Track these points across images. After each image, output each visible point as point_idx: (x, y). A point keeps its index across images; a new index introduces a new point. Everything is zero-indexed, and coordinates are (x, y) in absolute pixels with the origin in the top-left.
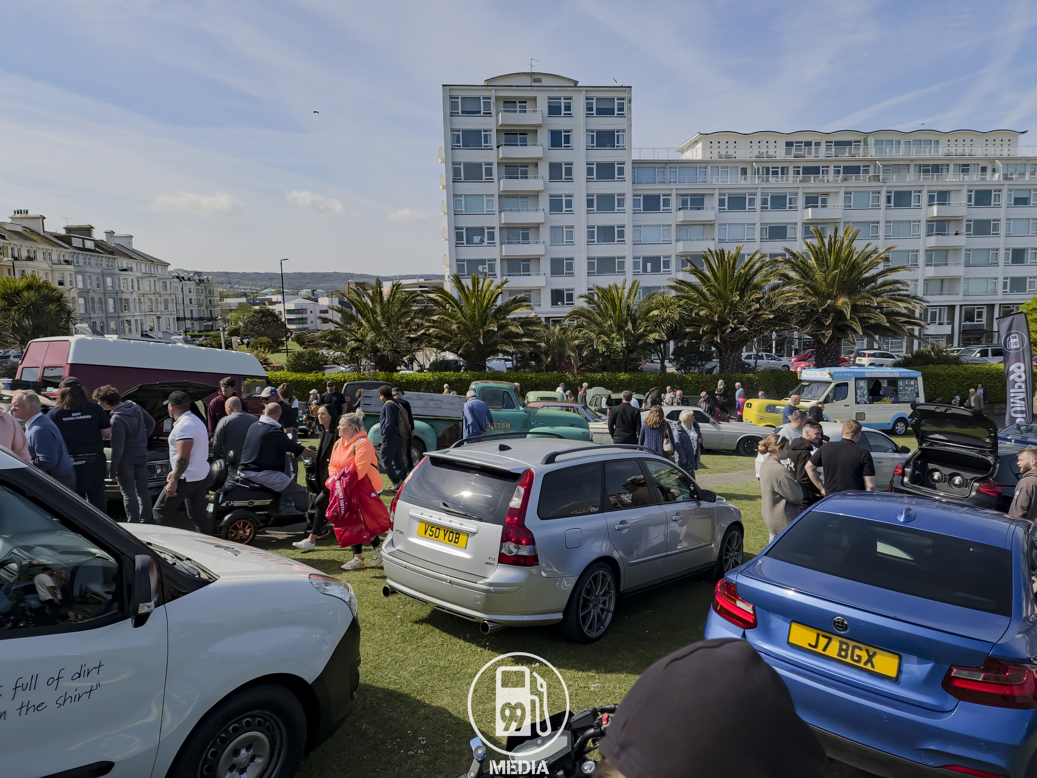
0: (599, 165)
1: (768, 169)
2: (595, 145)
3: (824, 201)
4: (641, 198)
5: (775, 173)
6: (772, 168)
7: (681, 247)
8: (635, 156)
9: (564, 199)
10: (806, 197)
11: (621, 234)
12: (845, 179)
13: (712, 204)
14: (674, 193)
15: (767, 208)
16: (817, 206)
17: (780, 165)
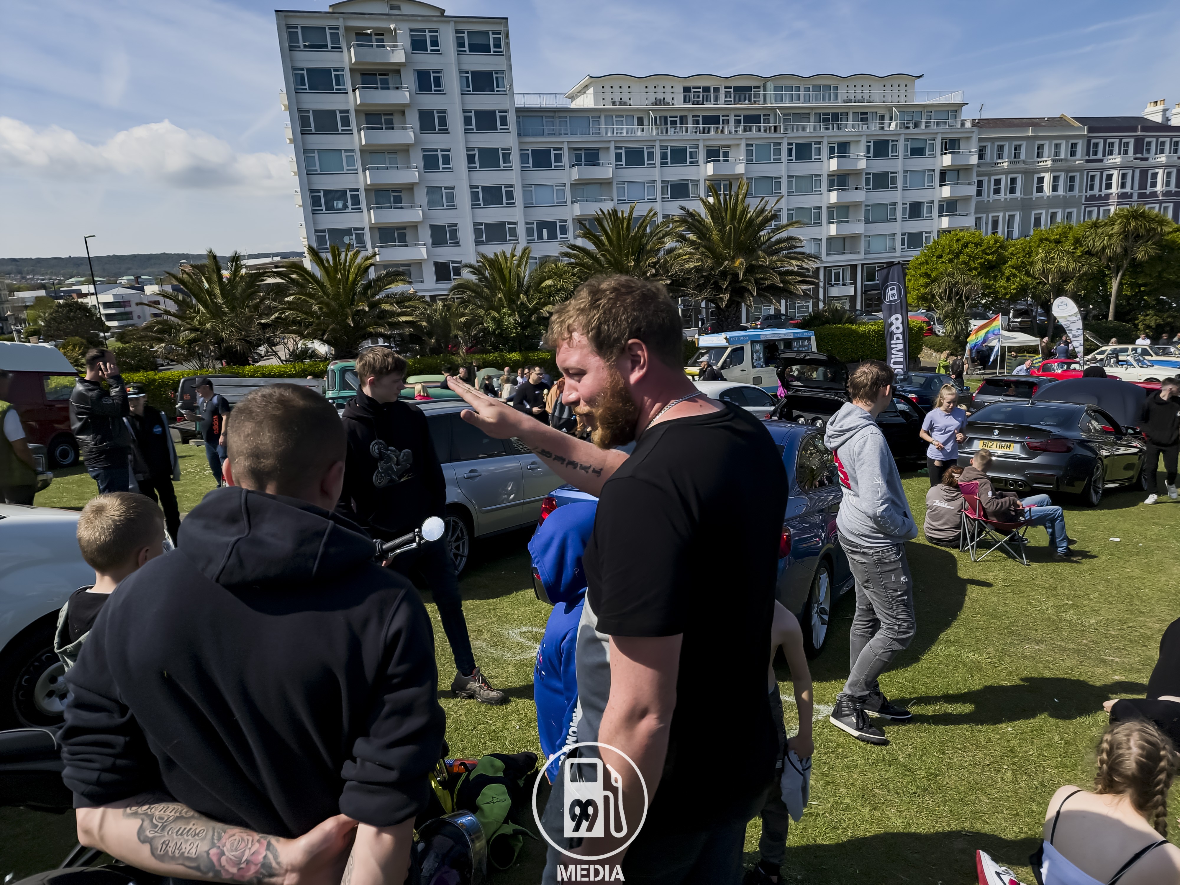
0: (478, 113)
1: (666, 118)
2: (471, 88)
3: (726, 155)
4: (530, 153)
5: (674, 123)
6: (671, 117)
7: (577, 210)
8: (519, 103)
9: (440, 154)
10: (708, 151)
11: (510, 195)
12: (746, 130)
13: (608, 158)
14: (566, 147)
15: (667, 163)
16: (719, 161)
17: (679, 114)
